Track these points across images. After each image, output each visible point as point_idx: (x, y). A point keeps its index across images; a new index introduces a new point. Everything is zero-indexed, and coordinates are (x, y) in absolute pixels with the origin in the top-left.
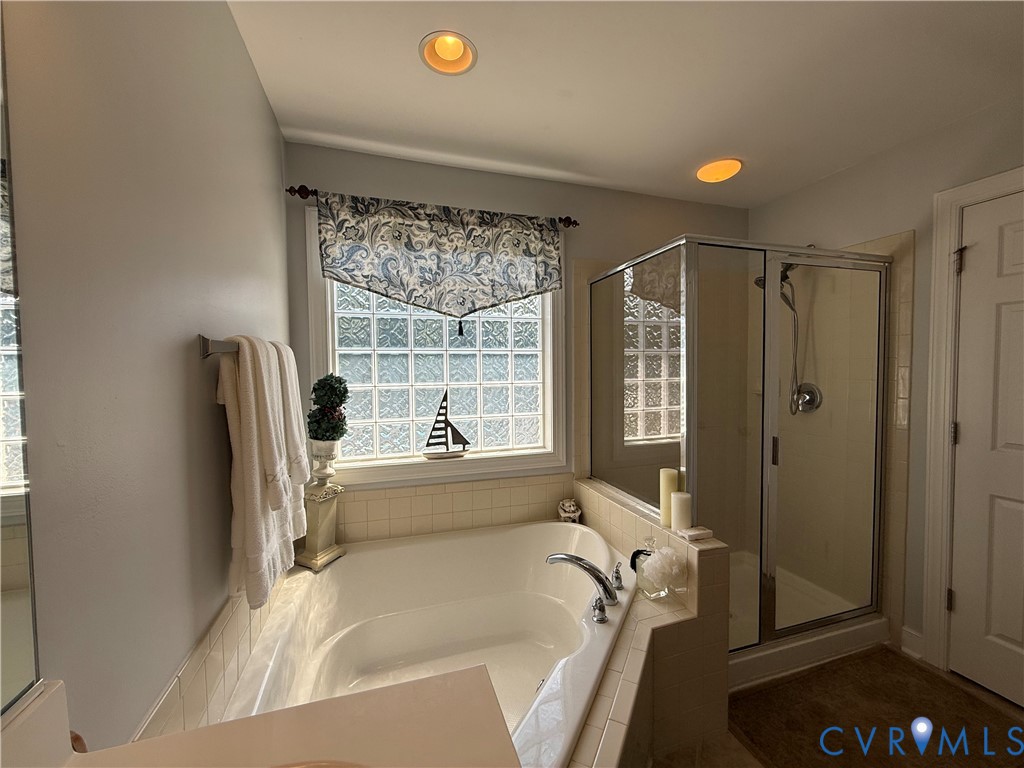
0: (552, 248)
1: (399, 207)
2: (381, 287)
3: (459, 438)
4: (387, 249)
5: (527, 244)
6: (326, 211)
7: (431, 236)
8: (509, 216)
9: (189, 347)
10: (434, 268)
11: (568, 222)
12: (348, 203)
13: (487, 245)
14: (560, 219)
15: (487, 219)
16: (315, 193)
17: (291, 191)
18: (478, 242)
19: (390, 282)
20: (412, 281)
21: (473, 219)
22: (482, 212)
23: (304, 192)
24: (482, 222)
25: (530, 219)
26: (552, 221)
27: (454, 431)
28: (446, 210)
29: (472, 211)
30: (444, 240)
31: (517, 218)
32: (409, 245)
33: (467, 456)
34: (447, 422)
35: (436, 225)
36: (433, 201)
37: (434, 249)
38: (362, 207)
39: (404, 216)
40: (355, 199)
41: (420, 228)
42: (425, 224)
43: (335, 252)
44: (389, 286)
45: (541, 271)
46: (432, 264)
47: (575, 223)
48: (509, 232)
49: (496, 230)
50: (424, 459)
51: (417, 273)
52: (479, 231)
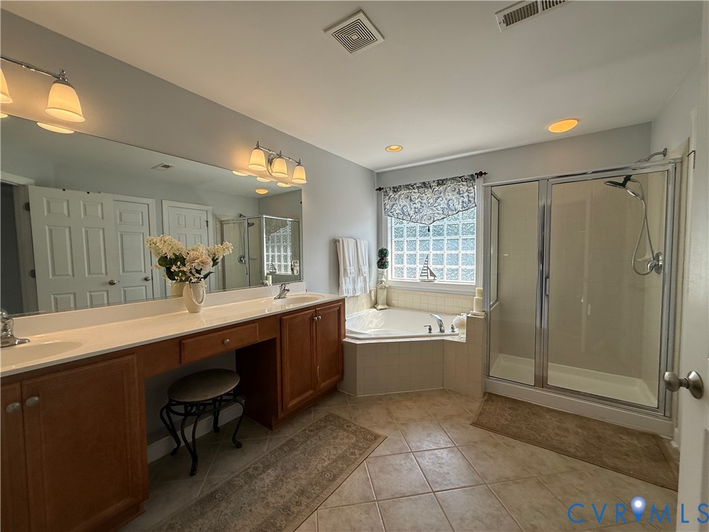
0: (471, 188)
1: (407, 187)
2: (400, 217)
3: (432, 274)
4: (403, 202)
5: (459, 190)
6: (386, 194)
7: (418, 195)
8: (450, 179)
9: (330, 241)
10: (419, 207)
11: (481, 174)
12: (392, 189)
13: (440, 193)
14: (476, 174)
15: (441, 183)
16: (383, 189)
17: (377, 190)
18: (437, 193)
19: (404, 214)
20: (412, 213)
21: (435, 184)
22: (438, 180)
23: (380, 189)
24: (439, 184)
25: (460, 177)
26: (472, 176)
27: (430, 270)
28: (424, 183)
29: (434, 181)
30: (424, 195)
31: (453, 179)
32: (411, 200)
33: (436, 282)
34: (428, 267)
35: (421, 190)
36: (419, 181)
37: (419, 200)
38: (395, 190)
39: (409, 189)
40: (394, 188)
41: (415, 192)
42: (416, 191)
43: (388, 207)
44: (404, 215)
45: (466, 200)
46: (418, 205)
47: (485, 173)
48: (450, 186)
49: (444, 186)
50: (419, 281)
51: (413, 210)
52: (437, 188)
